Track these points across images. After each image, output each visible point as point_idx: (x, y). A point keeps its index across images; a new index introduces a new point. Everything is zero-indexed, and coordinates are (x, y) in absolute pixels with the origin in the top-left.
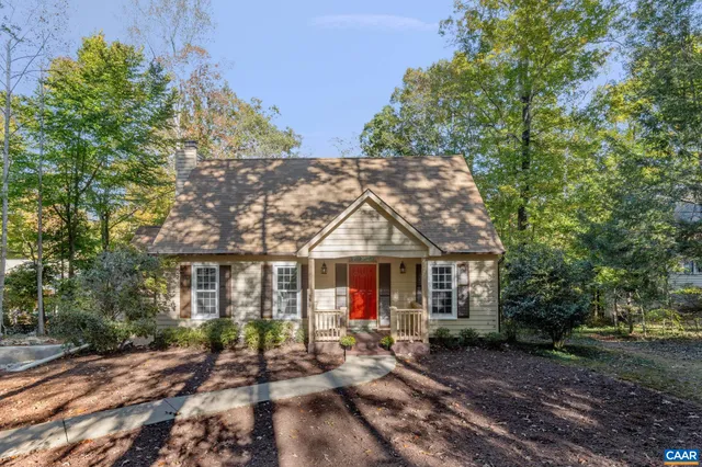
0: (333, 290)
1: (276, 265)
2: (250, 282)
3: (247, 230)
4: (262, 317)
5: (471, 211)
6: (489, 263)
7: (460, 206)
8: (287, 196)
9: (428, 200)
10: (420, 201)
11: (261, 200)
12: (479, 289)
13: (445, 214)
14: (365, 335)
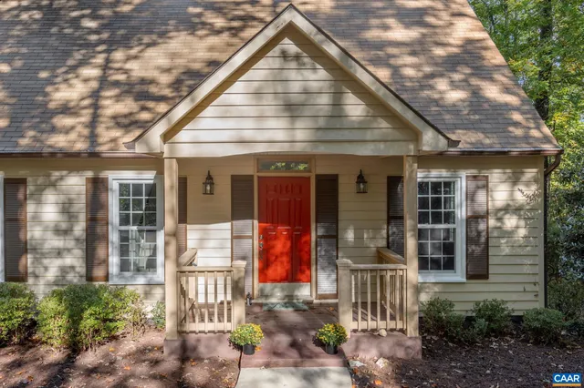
0: (227, 225)
1: (115, 178)
2: (66, 209)
3: (66, 109)
4: (90, 278)
5: (492, 80)
6: (531, 173)
7: (468, 71)
8: (151, 52)
9: (410, 60)
10: (392, 61)
11: (100, 59)
12: (510, 222)
13: (442, 84)
14: (290, 315)
